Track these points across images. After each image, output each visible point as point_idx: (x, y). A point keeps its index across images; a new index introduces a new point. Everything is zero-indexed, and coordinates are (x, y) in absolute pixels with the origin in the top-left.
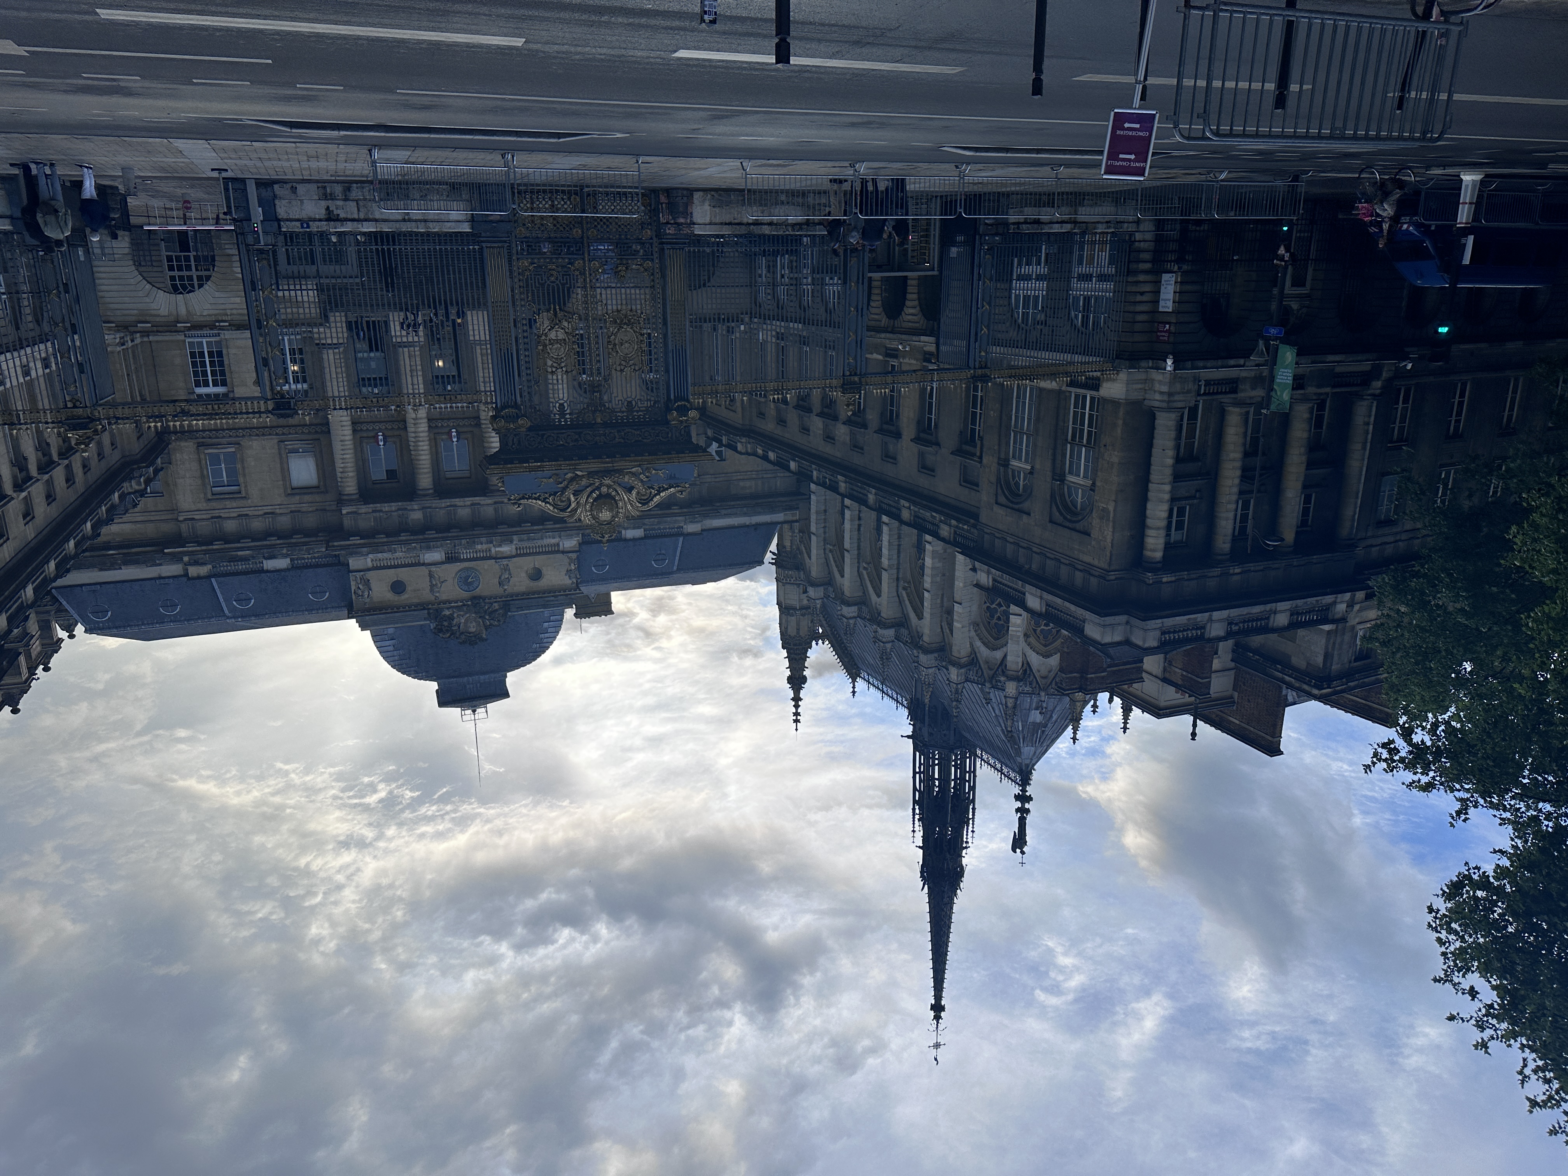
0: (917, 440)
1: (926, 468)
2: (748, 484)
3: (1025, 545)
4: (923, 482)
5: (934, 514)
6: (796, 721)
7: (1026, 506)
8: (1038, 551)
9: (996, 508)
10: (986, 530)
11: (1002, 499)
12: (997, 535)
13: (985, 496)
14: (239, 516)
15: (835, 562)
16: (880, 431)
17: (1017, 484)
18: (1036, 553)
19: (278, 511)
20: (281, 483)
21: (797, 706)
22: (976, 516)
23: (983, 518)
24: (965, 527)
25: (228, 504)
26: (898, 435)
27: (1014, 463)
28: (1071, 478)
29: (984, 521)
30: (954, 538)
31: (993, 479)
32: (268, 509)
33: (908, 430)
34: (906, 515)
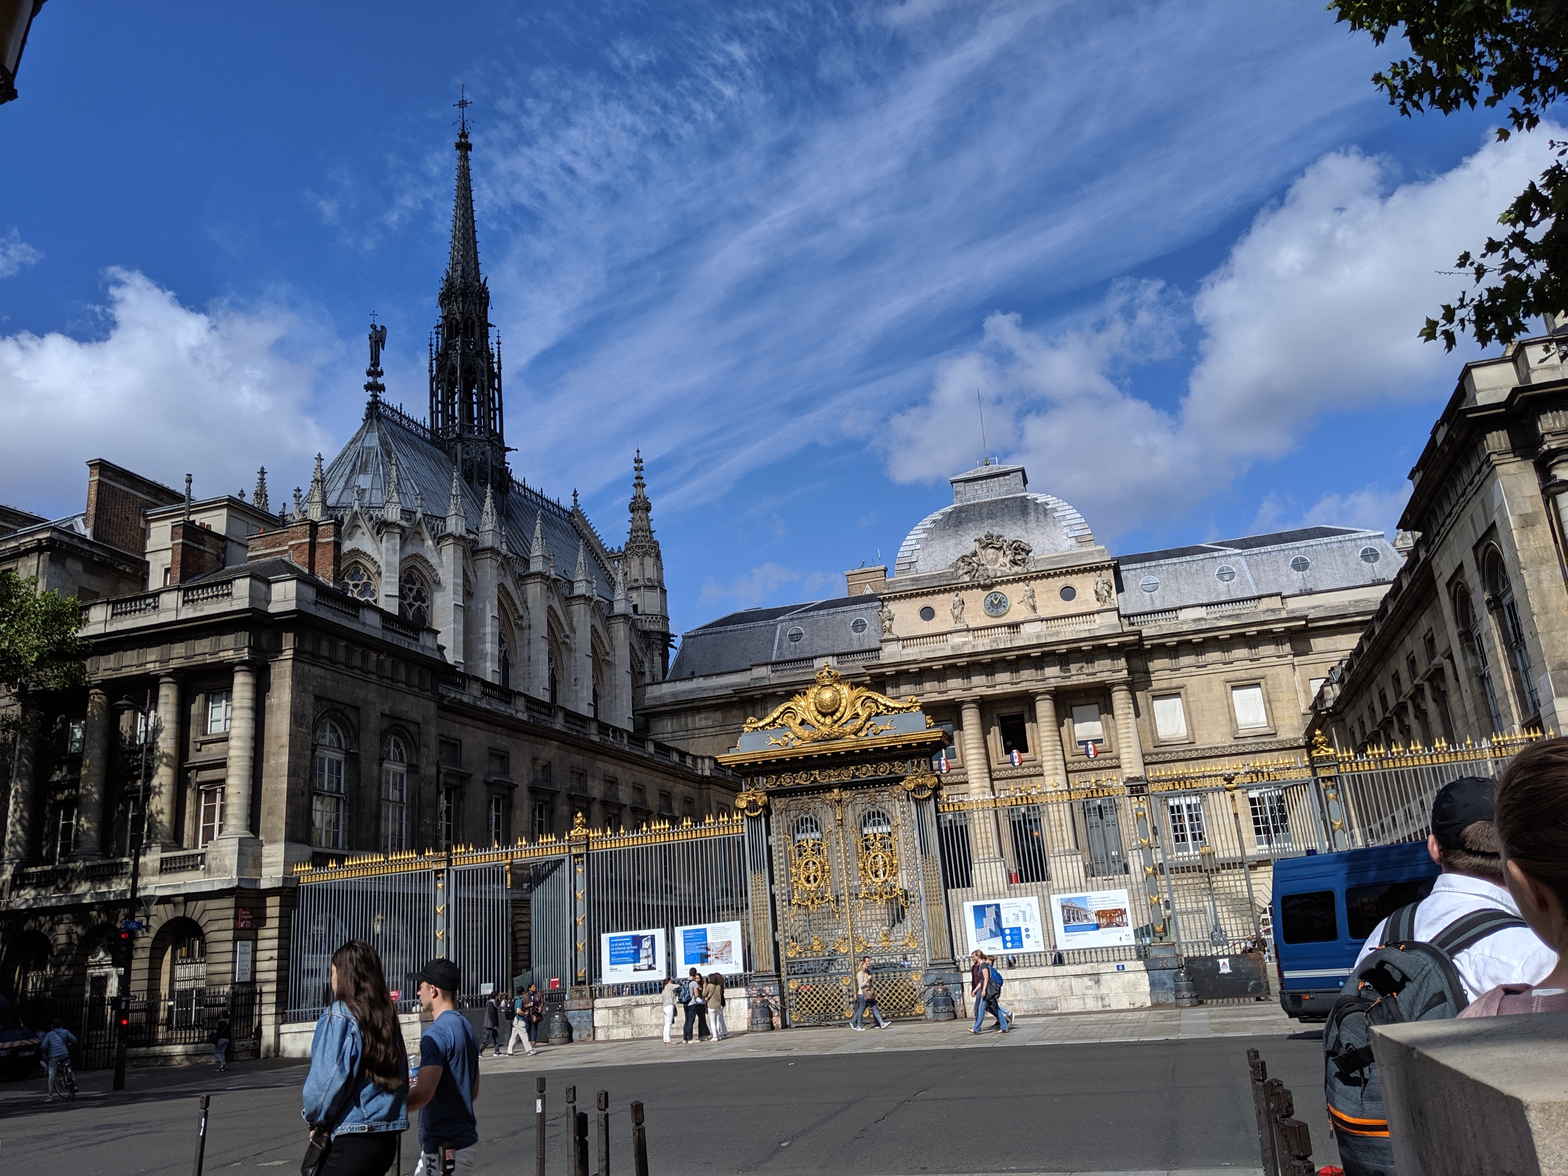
0: (512, 787)
1: (501, 757)
2: (704, 723)
3: (385, 680)
4: (503, 741)
5: (488, 707)
6: (639, 461)
7: (386, 723)
8: (370, 676)
9: (419, 719)
10: (430, 694)
11: (413, 728)
12: (417, 690)
13: (432, 731)
14: (1232, 663)
15: (602, 643)
16: (554, 794)
17: (397, 745)
18: (372, 673)
19: (1194, 669)
20: (1190, 700)
22: (441, 707)
23: (432, 706)
24: (452, 695)
25: (1243, 675)
26: (533, 790)
27: (401, 768)
28: (339, 756)
29: (432, 703)
30: (464, 682)
31: (424, 750)
32: (1202, 671)
33: (522, 796)
34: (520, 703)
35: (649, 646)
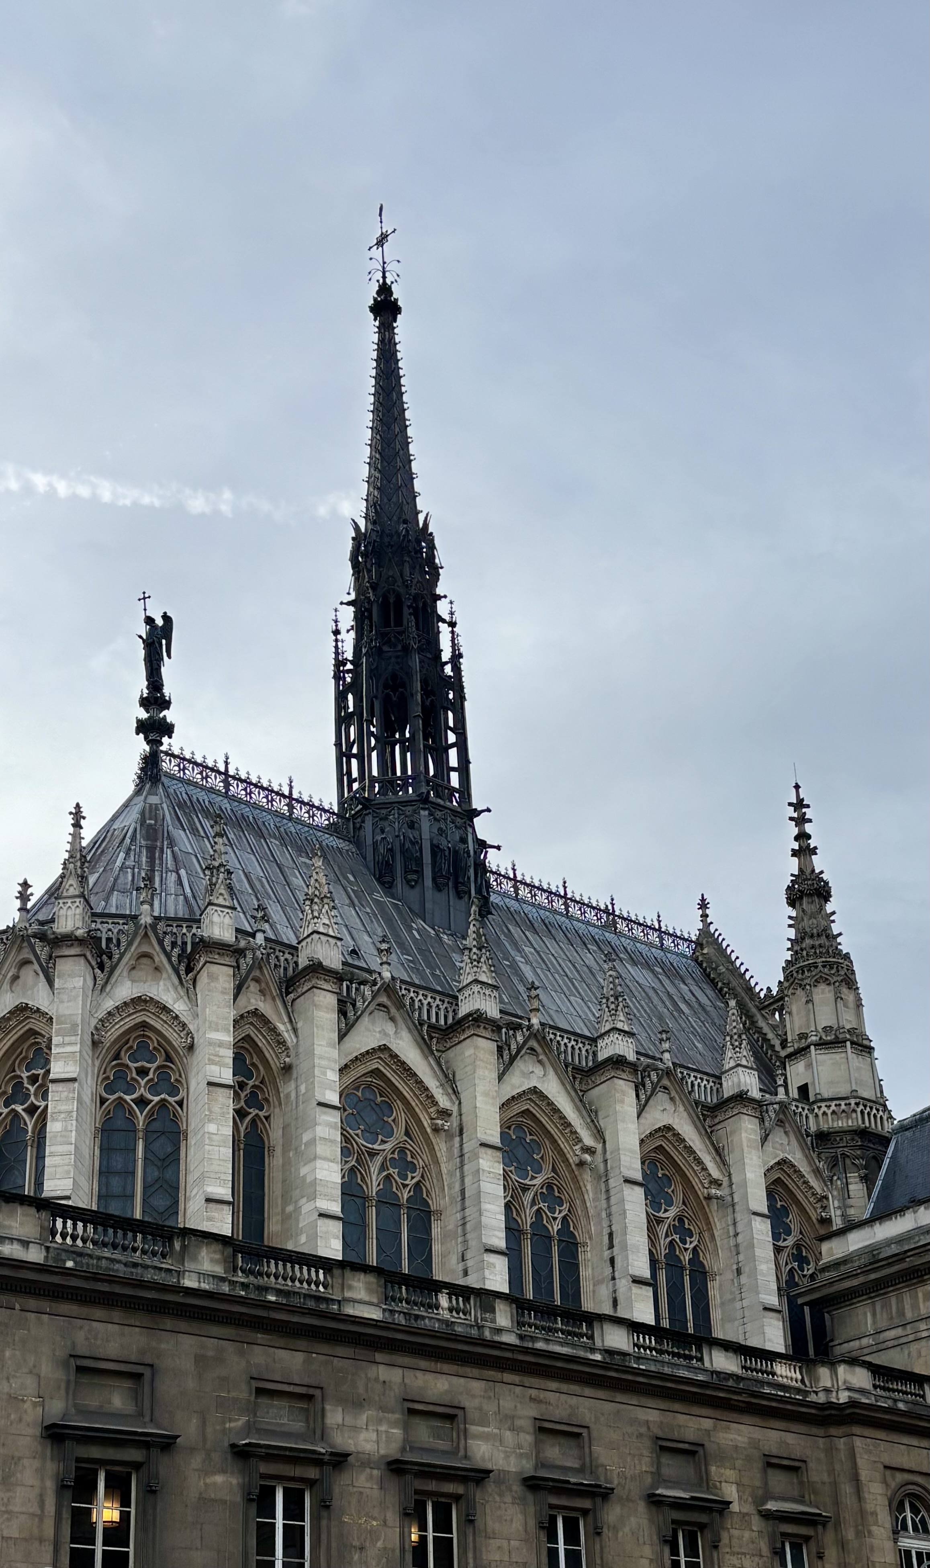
6: (799, 805)
21: (803, 836)
35: (833, 1164)
